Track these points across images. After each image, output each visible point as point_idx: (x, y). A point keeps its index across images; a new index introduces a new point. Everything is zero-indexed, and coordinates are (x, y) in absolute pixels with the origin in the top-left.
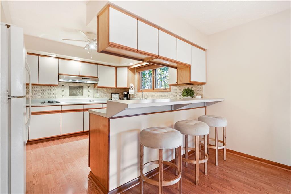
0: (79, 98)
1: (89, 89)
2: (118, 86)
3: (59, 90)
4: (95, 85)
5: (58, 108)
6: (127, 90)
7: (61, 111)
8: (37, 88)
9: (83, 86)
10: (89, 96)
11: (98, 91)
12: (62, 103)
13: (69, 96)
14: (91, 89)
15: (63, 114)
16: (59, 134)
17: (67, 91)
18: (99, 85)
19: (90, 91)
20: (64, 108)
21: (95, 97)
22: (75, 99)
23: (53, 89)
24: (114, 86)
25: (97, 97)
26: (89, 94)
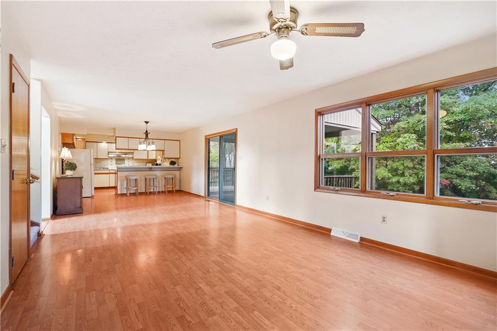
2: (149, 158)
3: (109, 161)
4: (133, 157)
5: (108, 172)
6: (156, 160)
7: (110, 173)
8: (97, 160)
9: (125, 159)
12: (110, 169)
13: (115, 164)
14: (130, 160)
15: (111, 175)
16: (108, 186)
17: (114, 162)
18: (134, 158)
20: (111, 172)
23: (106, 161)
24: (146, 158)
26: (129, 163)
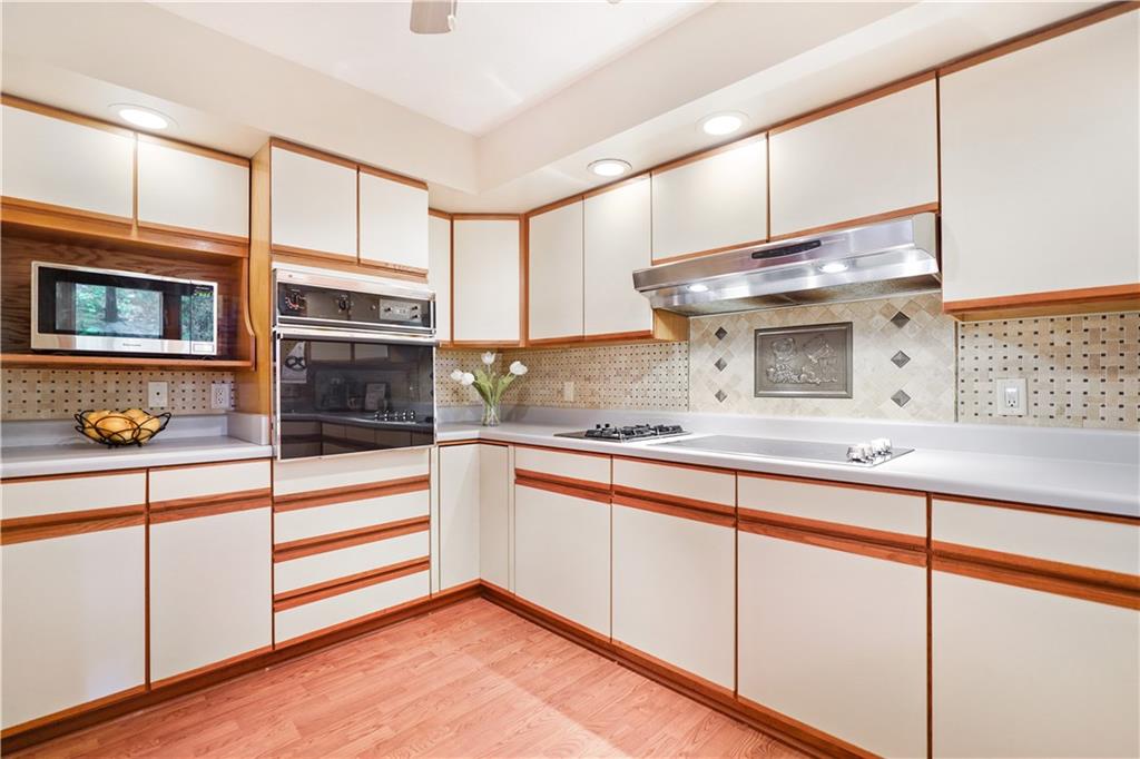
0: (817, 411)
1: (904, 340)
3: (702, 361)
9: (848, 320)
10: (900, 399)
11: (1013, 352)
13: (756, 395)
14: (924, 338)
17: (742, 363)
19: (920, 355)
21: (966, 409)
22: (797, 418)
23: (677, 357)
25: (1000, 409)
26: (903, 379)
